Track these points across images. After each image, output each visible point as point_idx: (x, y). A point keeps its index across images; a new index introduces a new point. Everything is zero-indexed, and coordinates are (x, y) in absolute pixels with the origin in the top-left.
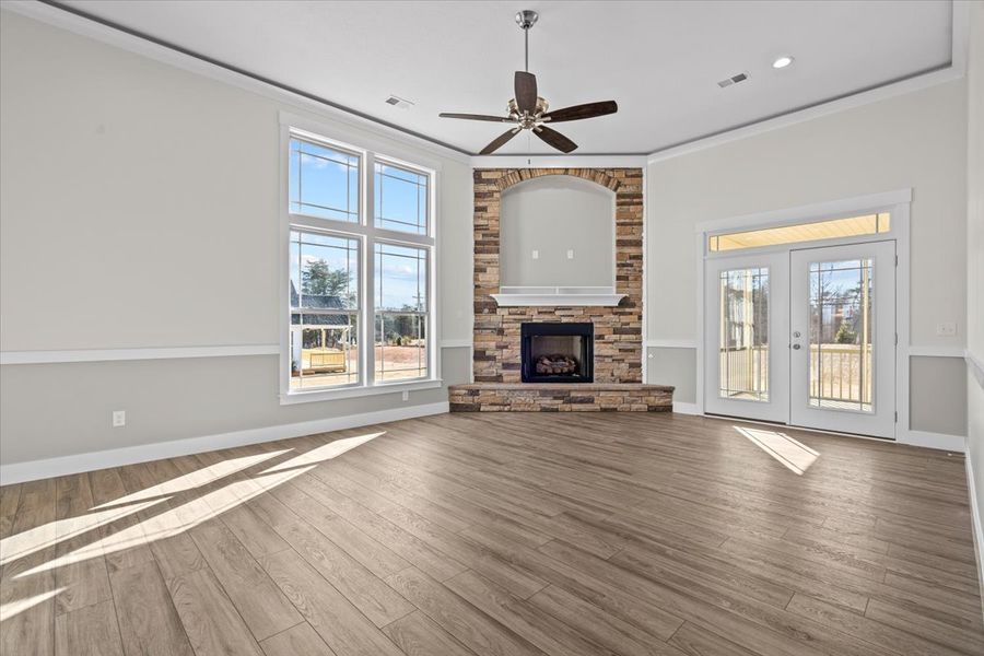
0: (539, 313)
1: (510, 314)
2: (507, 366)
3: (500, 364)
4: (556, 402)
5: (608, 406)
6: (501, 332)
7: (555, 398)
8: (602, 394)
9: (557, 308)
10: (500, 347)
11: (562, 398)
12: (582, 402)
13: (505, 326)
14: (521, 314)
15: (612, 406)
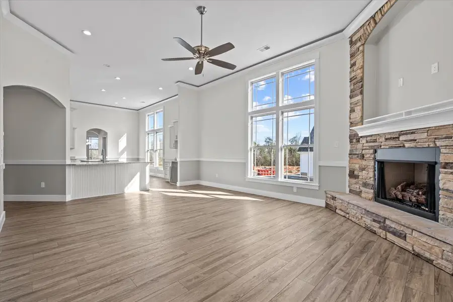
0: (386, 139)
1: (367, 142)
2: (365, 185)
3: (361, 183)
4: (374, 223)
5: (422, 252)
6: (363, 157)
7: (374, 221)
8: (415, 234)
9: (402, 133)
10: (363, 169)
11: (379, 222)
12: (394, 233)
13: (364, 152)
14: (374, 142)
15: (427, 255)
